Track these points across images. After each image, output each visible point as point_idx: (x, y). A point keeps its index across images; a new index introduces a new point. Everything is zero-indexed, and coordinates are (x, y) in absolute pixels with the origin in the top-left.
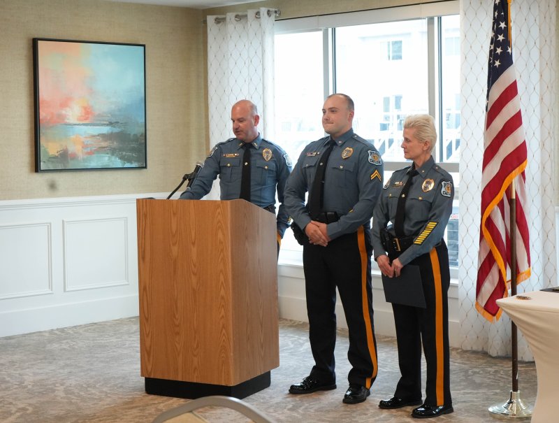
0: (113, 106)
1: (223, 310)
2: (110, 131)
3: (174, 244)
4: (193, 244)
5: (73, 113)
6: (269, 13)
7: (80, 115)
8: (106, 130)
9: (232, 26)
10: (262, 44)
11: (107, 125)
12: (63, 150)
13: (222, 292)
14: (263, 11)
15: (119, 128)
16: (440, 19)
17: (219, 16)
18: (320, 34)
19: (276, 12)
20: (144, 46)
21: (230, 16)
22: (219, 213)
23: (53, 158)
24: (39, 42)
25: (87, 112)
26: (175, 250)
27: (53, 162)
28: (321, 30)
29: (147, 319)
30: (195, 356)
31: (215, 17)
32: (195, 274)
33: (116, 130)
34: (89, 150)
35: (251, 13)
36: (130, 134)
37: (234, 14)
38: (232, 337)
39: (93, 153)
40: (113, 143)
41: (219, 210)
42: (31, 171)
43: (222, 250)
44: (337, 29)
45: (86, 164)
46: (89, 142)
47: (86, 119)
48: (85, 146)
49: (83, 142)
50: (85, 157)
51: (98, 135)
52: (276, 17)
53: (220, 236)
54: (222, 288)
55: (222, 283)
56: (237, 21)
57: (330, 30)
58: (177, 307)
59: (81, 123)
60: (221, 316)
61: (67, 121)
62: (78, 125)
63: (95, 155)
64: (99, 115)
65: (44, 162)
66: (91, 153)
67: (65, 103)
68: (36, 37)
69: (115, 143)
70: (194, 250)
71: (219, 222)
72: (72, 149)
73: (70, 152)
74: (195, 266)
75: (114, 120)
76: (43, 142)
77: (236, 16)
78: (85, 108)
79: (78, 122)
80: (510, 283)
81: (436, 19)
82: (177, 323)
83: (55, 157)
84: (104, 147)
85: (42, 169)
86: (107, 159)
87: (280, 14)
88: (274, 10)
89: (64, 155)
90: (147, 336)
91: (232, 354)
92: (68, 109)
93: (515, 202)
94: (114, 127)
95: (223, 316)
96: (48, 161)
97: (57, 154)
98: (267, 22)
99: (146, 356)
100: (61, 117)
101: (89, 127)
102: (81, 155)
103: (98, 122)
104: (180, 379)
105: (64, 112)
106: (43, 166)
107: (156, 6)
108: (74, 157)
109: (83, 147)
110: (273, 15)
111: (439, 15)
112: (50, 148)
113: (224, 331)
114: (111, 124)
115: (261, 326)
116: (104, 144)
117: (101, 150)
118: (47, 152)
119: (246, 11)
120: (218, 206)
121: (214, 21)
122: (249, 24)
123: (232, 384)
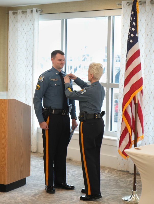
6: (37, 11)
9: (20, 15)
10: (33, 25)
13: (3, 142)
14: (34, 10)
16: (114, 17)
17: (15, 11)
18: (60, 21)
19: (40, 10)
21: (20, 11)
22: (3, 105)
28: (60, 20)
31: (13, 11)
35: (29, 11)
37: (21, 11)
38: (7, 163)
41: (3, 104)
43: (4, 122)
44: (68, 20)
52: (40, 13)
53: (3, 115)
54: (3, 140)
55: (3, 137)
56: (22, 14)
57: (65, 20)
60: (2, 152)
71: (3, 109)
77: (22, 12)
80: (134, 141)
81: (112, 17)
87: (42, 11)
88: (39, 9)
91: (6, 170)
93: (137, 104)
95: (3, 153)
98: (36, 15)
110: (39, 12)
111: (114, 15)
113: (3, 159)
115: (22, 157)
119: (27, 10)
120: (3, 102)
121: (12, 13)
122: (28, 15)
123: (6, 184)
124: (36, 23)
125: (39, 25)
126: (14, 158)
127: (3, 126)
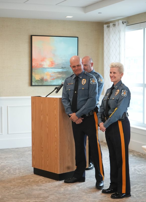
0: (64, 61)
1: (56, 143)
2: (62, 71)
3: (42, 115)
4: (47, 115)
5: (46, 64)
6: (123, 23)
7: (49, 64)
8: (60, 70)
9: (112, 28)
10: (120, 35)
11: (61, 68)
12: (42, 78)
13: (56, 136)
14: (121, 22)
15: (66, 69)
17: (109, 25)
20: (78, 37)
21: (111, 24)
23: (38, 81)
24: (33, 36)
25: (52, 63)
26: (42, 117)
27: (37, 82)
28: (142, 29)
29: (34, 145)
30: (47, 160)
31: (107, 25)
32: (48, 127)
33: (65, 70)
34: (53, 78)
35: (117, 23)
36: (71, 72)
37: (112, 24)
38: (59, 154)
39: (55, 79)
40: (63, 75)
41: (55, 102)
42: (29, 86)
43: (56, 118)
45: (51, 83)
46: (53, 75)
47: (52, 66)
48: (51, 76)
49: (50, 75)
50: (51, 80)
51: (57, 72)
52: (126, 24)
53: (55, 112)
54: (56, 134)
55: (56, 132)
56: (113, 26)
58: (42, 141)
59: (50, 67)
61: (44, 67)
62: (49, 68)
63: (55, 80)
64: (57, 65)
65: (34, 82)
66: (54, 79)
67: (43, 60)
68: (32, 34)
69: (64, 75)
70: (47, 117)
71: (55, 106)
72: (45, 77)
73: (45, 79)
74: (48, 124)
75: (64, 66)
76: (33, 75)
78: (51, 62)
79: (48, 67)
82: (42, 147)
83: (39, 80)
84: (60, 77)
85: (33, 85)
86: (60, 81)
87: (128, 23)
88: (124, 21)
89: (42, 80)
90: (34, 151)
91: (59, 161)
92: (44, 62)
94: (64, 69)
95: (56, 145)
96: (36, 82)
97: (39, 79)
98: (122, 27)
99: (33, 159)
100: (41, 65)
101: (53, 69)
102: (49, 80)
103: (57, 67)
104: (43, 169)
105: (42, 63)
106: (33, 84)
107: (84, 21)
108: (46, 80)
109: (50, 77)
112: (36, 77)
114: (62, 68)
116: (59, 76)
117: (58, 78)
118: (35, 79)
119: (115, 22)
120: (55, 100)
121: (106, 27)
122: (116, 27)
123: (59, 173)
124: (122, 34)
125: (125, 35)
126: (68, 151)
127: (56, 122)
